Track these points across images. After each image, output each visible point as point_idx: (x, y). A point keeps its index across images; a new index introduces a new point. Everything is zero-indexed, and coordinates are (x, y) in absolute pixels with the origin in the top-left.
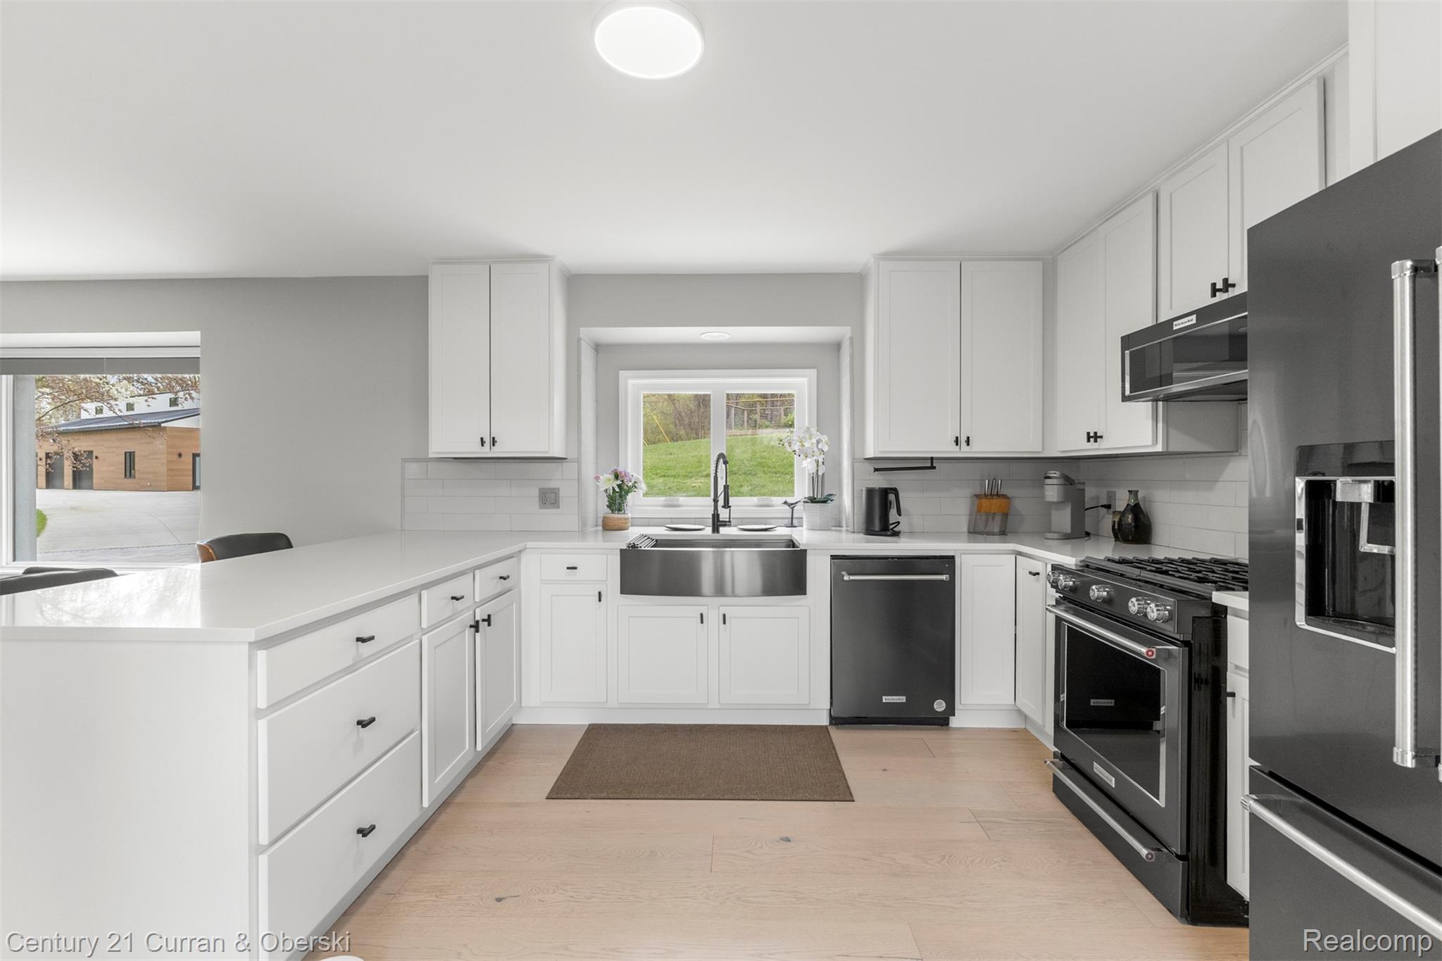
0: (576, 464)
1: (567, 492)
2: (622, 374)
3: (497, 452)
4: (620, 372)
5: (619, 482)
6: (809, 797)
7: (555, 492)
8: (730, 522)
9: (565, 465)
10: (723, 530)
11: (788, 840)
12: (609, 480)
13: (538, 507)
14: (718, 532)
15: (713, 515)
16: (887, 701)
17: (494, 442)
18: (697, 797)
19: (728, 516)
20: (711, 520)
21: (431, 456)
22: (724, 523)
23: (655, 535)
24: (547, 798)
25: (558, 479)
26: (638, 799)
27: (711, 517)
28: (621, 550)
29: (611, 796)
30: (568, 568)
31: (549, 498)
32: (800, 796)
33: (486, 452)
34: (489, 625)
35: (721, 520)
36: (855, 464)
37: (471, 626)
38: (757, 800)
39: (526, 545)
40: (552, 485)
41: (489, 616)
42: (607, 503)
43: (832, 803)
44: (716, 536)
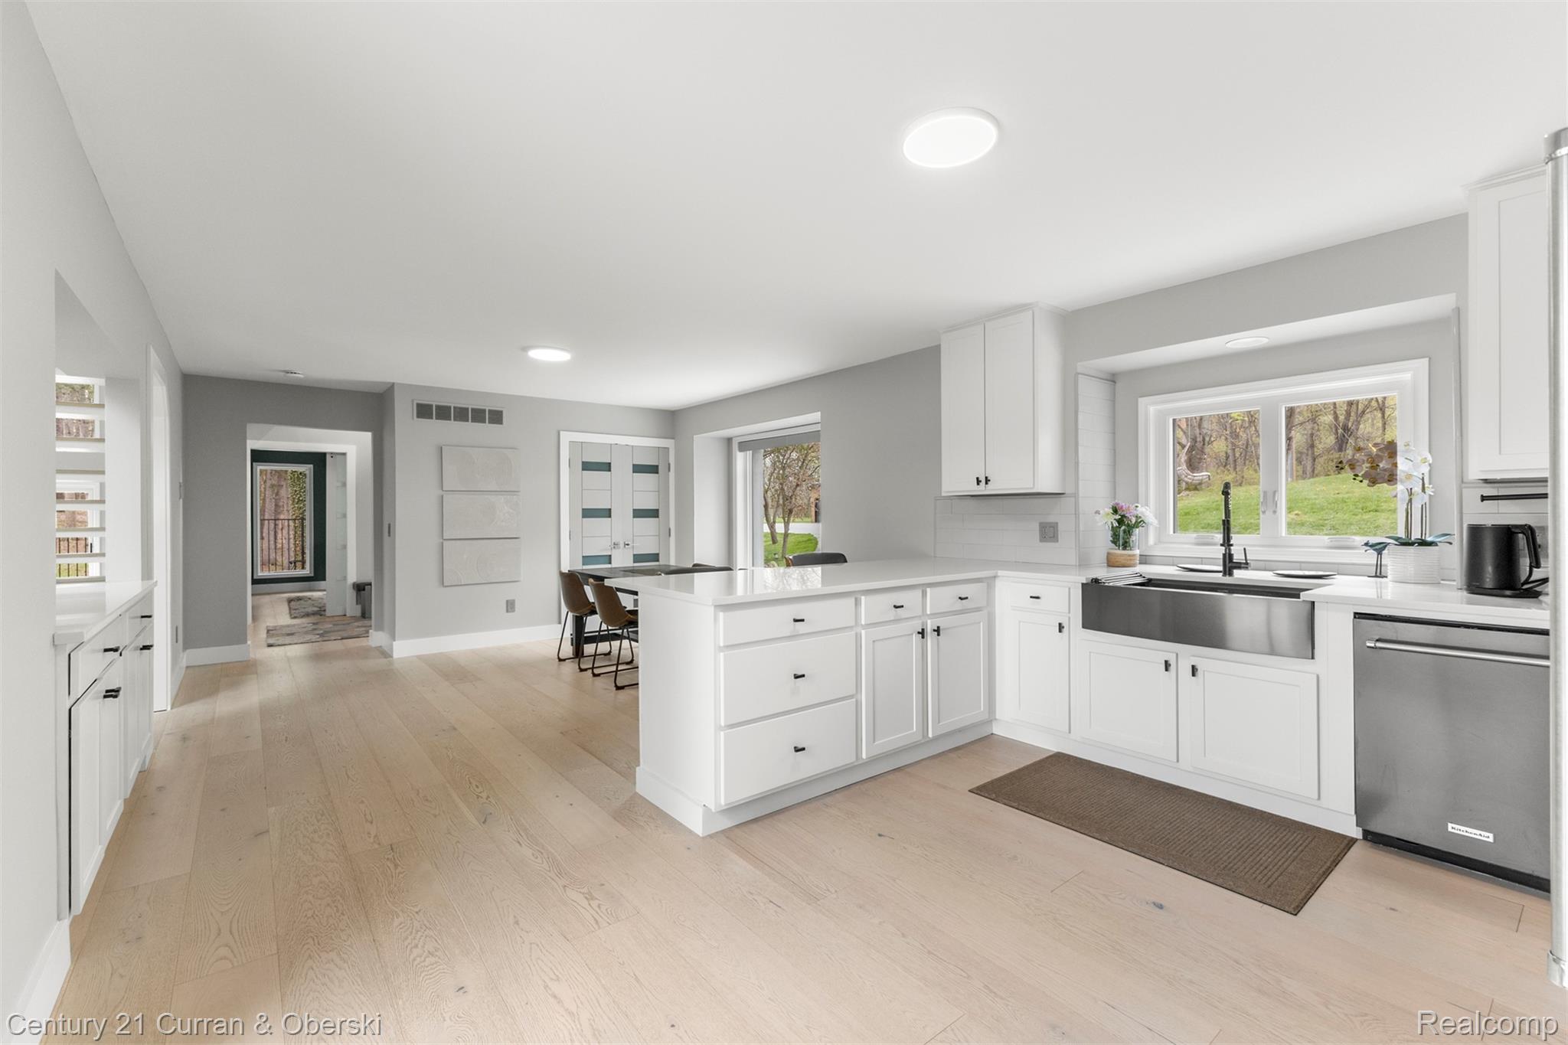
0: (1073, 499)
1: (1065, 527)
2: (1142, 401)
3: (991, 489)
4: (1140, 400)
5: (1118, 517)
6: (1233, 886)
7: (1054, 526)
8: (1247, 563)
9: (1063, 499)
10: (1237, 573)
11: (1161, 907)
12: (1108, 514)
13: (1038, 540)
14: (1231, 574)
15: (1224, 555)
16: (1453, 831)
17: (987, 481)
18: (1099, 838)
19: (1244, 558)
20: (1222, 561)
21: (943, 494)
22: (1238, 565)
23: (1150, 574)
24: (970, 791)
25: (1056, 514)
26: (1042, 818)
27: (1221, 557)
28: (1083, 584)
29: (1020, 807)
30: (1031, 597)
31: (1049, 533)
32: (1220, 881)
33: (982, 490)
34: (938, 635)
35: (1235, 561)
36: (1464, 490)
37: (919, 633)
38: (1163, 864)
39: (997, 573)
40: (1051, 519)
41: (938, 627)
42: (1111, 539)
43: (1261, 904)
44: (1227, 580)
